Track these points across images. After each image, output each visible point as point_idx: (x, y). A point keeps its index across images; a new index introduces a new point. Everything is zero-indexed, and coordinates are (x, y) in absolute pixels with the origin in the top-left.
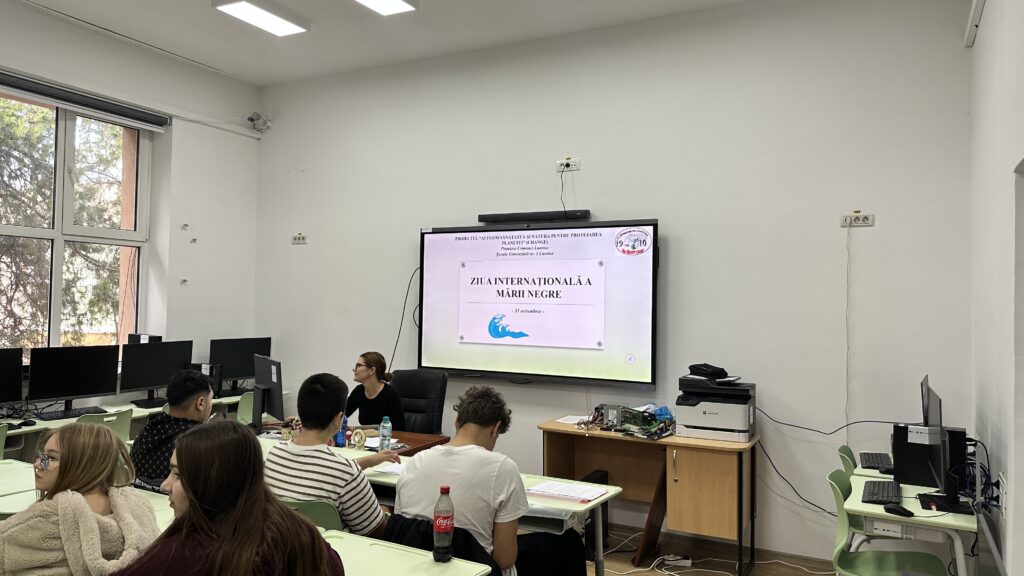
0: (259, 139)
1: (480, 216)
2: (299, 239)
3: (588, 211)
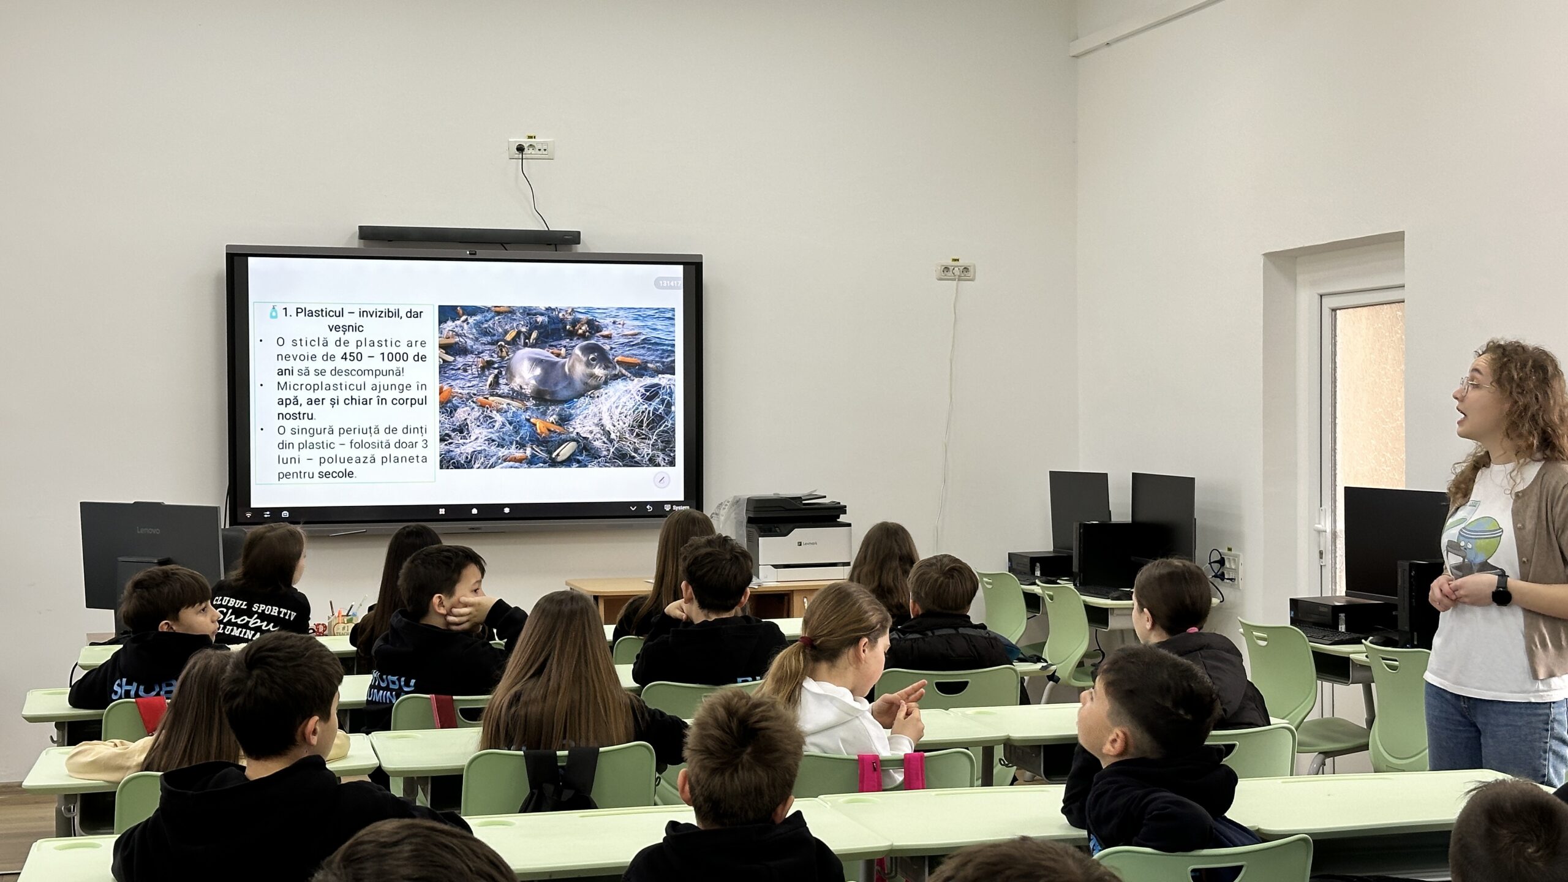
1: (360, 228)
3: (579, 233)
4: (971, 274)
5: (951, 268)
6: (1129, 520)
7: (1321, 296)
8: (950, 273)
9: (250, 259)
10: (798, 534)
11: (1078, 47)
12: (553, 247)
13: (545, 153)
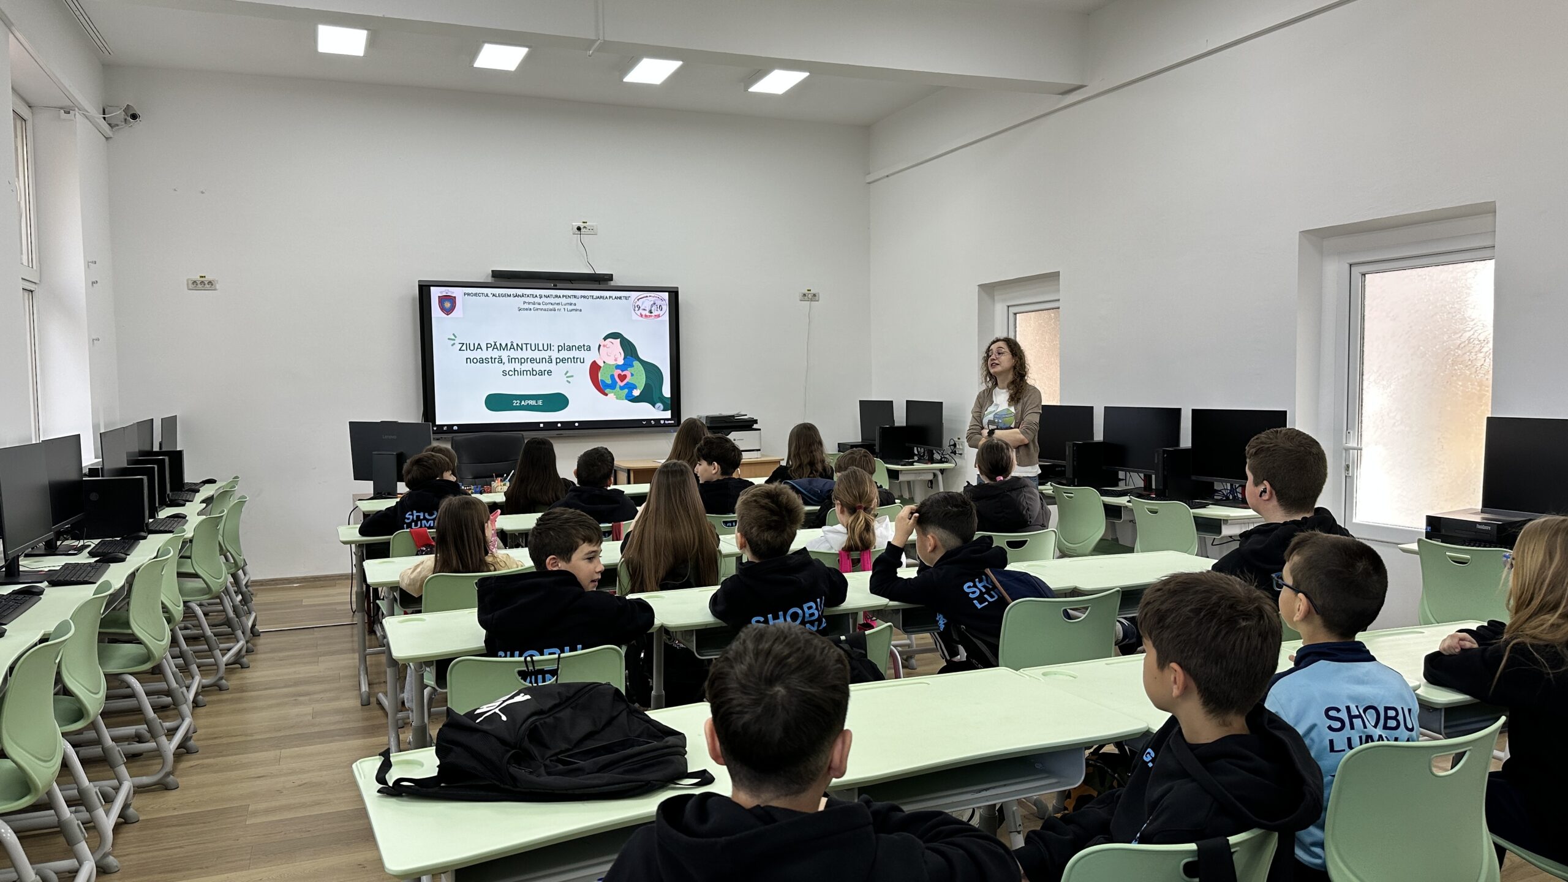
0: (108, 139)
1: (493, 271)
2: (202, 284)
3: (612, 275)
4: (817, 298)
5: (807, 295)
6: (905, 424)
7: (1008, 307)
8: (806, 297)
9: (432, 288)
11: (869, 179)
12: (598, 282)
13: (593, 232)
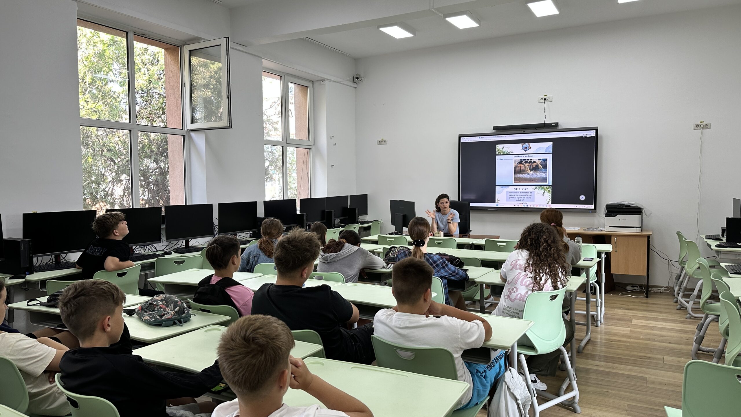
0: (355, 88)
1: (493, 127)
2: (382, 142)
3: (558, 123)
4: (709, 127)
5: (700, 125)
8: (699, 127)
10: (619, 216)
13: (549, 100)
